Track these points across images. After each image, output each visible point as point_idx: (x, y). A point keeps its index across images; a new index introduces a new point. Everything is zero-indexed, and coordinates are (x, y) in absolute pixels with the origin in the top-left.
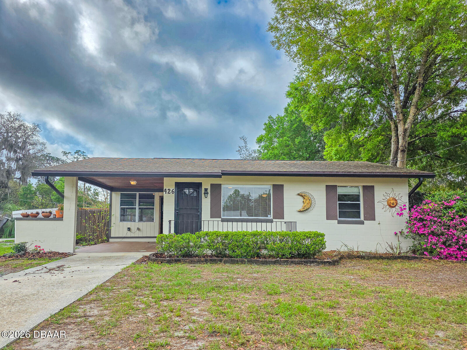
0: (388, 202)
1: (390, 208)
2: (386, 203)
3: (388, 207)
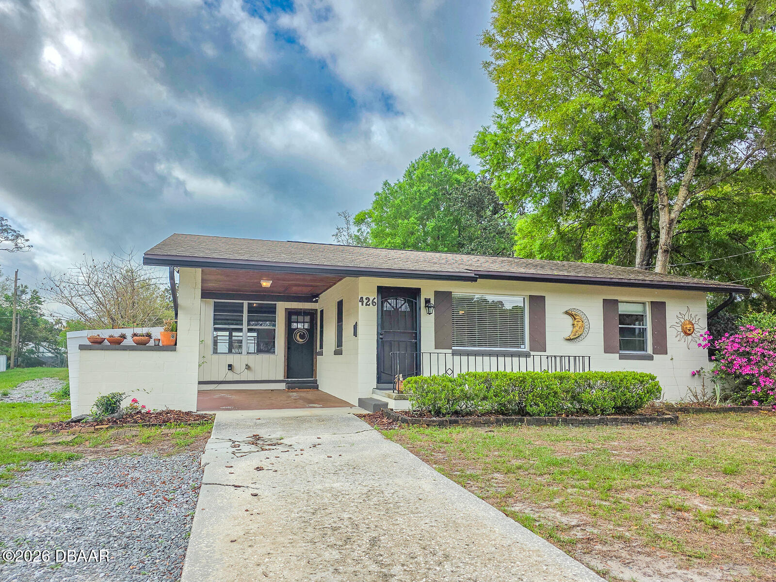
0: (683, 327)
1: (685, 336)
2: (680, 329)
3: (682, 334)
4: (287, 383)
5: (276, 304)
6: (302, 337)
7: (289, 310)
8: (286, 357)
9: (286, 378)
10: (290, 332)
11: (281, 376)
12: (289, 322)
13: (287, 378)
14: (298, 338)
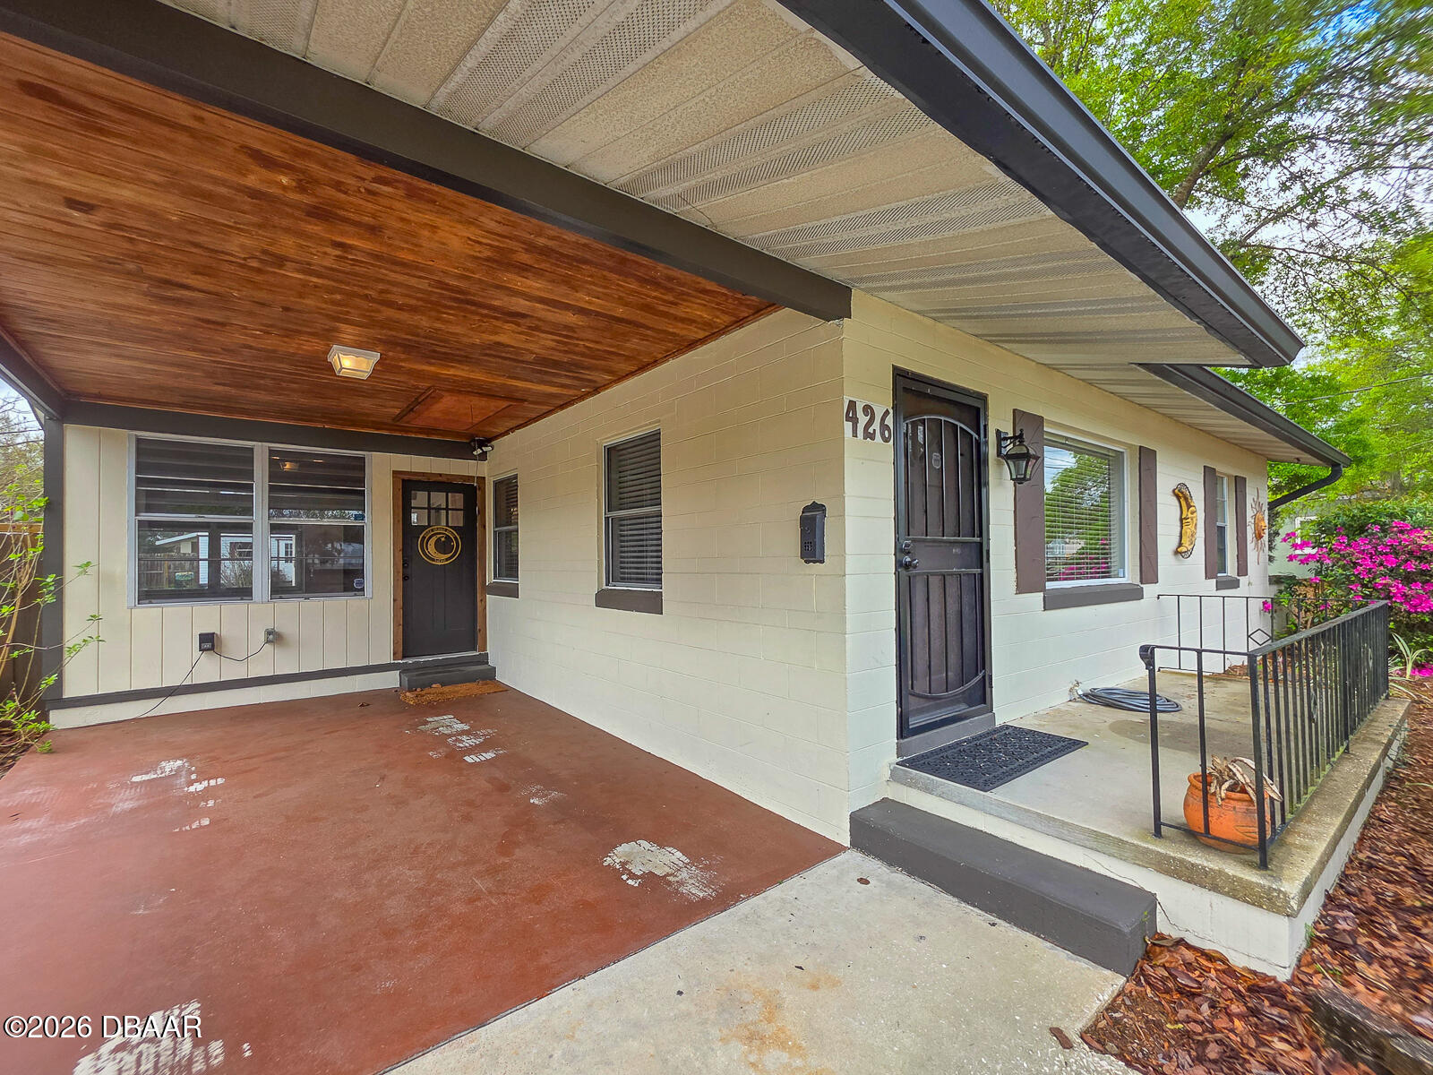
4: (404, 670)
5: (363, 459)
6: (443, 546)
7: (406, 477)
8: (400, 602)
9: (400, 654)
10: (408, 538)
11: (384, 651)
12: (404, 508)
13: (404, 657)
14: (431, 549)
